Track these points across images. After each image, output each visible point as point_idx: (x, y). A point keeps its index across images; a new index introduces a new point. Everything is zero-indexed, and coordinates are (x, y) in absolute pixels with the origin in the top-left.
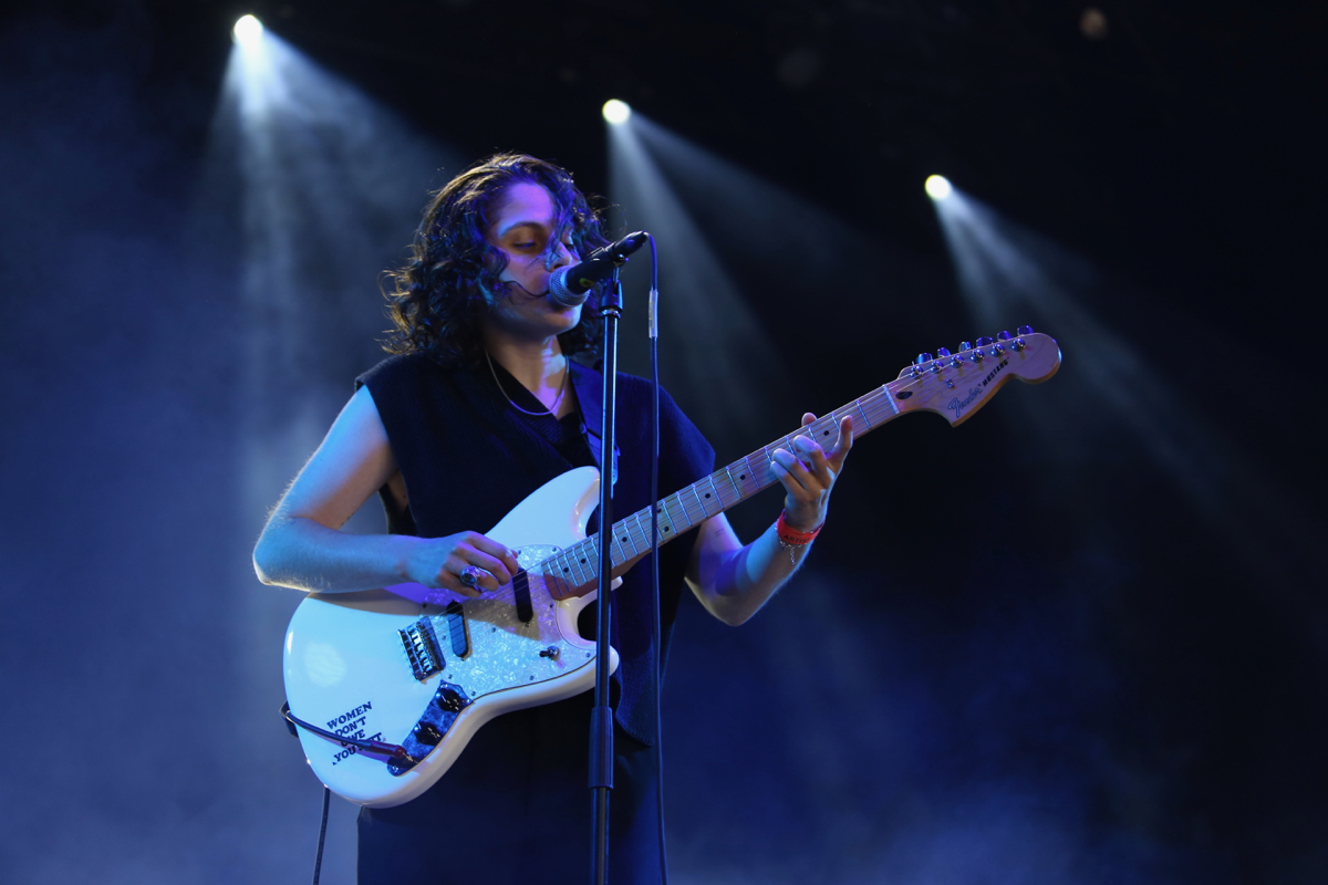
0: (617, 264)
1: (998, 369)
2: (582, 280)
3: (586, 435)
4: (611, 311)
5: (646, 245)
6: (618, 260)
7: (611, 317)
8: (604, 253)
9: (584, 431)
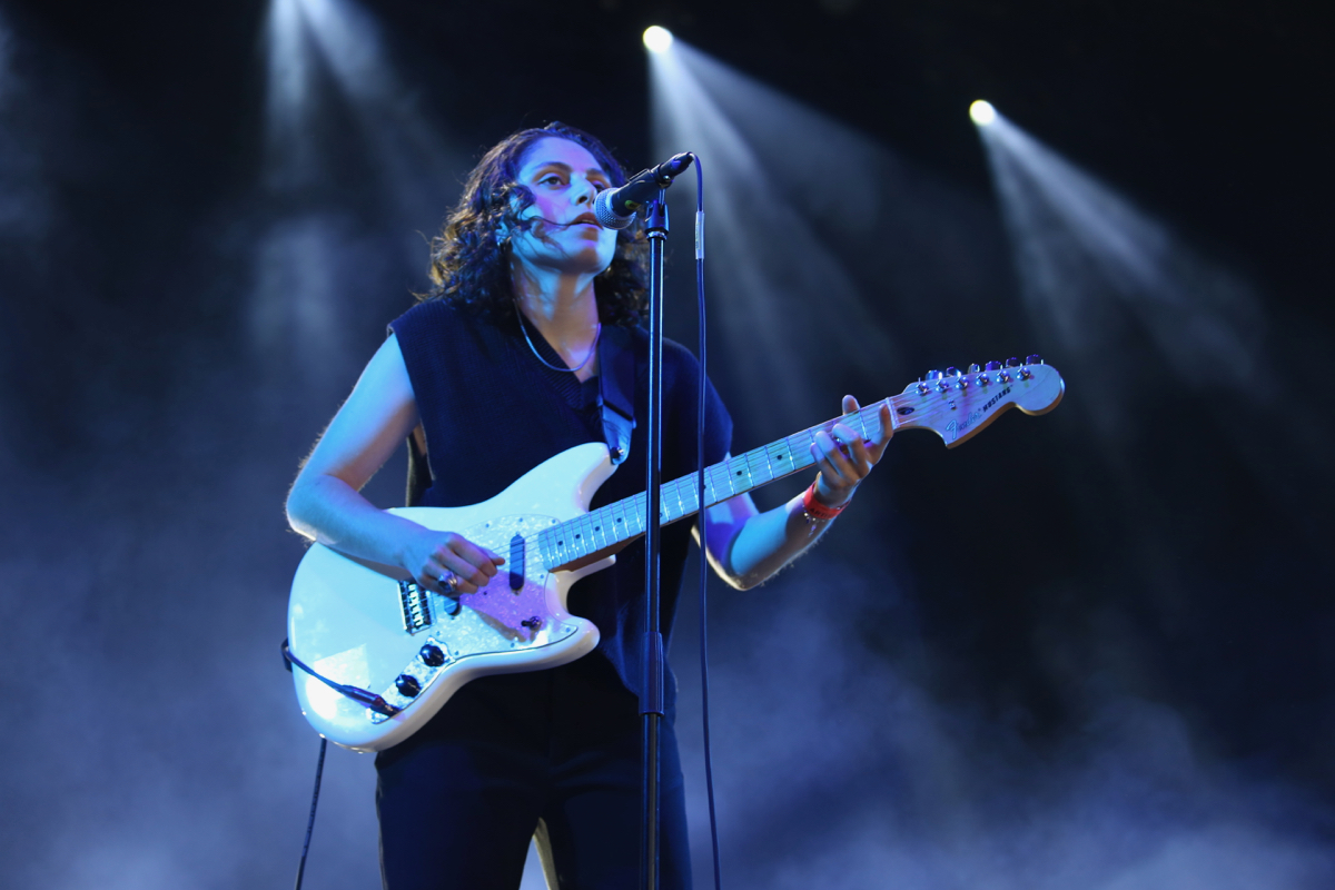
0: (663, 186)
1: (1000, 396)
2: (628, 202)
3: (601, 408)
4: (657, 233)
5: (692, 165)
6: (664, 181)
7: (658, 239)
8: (649, 175)
9: (601, 403)
